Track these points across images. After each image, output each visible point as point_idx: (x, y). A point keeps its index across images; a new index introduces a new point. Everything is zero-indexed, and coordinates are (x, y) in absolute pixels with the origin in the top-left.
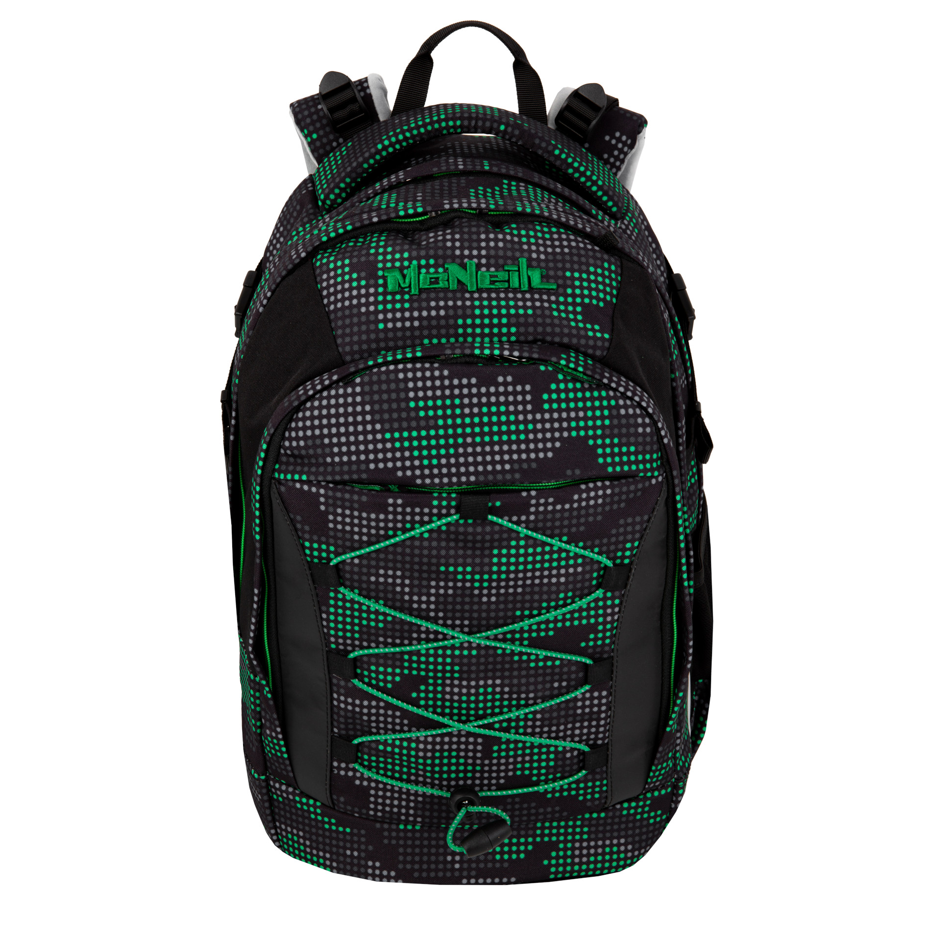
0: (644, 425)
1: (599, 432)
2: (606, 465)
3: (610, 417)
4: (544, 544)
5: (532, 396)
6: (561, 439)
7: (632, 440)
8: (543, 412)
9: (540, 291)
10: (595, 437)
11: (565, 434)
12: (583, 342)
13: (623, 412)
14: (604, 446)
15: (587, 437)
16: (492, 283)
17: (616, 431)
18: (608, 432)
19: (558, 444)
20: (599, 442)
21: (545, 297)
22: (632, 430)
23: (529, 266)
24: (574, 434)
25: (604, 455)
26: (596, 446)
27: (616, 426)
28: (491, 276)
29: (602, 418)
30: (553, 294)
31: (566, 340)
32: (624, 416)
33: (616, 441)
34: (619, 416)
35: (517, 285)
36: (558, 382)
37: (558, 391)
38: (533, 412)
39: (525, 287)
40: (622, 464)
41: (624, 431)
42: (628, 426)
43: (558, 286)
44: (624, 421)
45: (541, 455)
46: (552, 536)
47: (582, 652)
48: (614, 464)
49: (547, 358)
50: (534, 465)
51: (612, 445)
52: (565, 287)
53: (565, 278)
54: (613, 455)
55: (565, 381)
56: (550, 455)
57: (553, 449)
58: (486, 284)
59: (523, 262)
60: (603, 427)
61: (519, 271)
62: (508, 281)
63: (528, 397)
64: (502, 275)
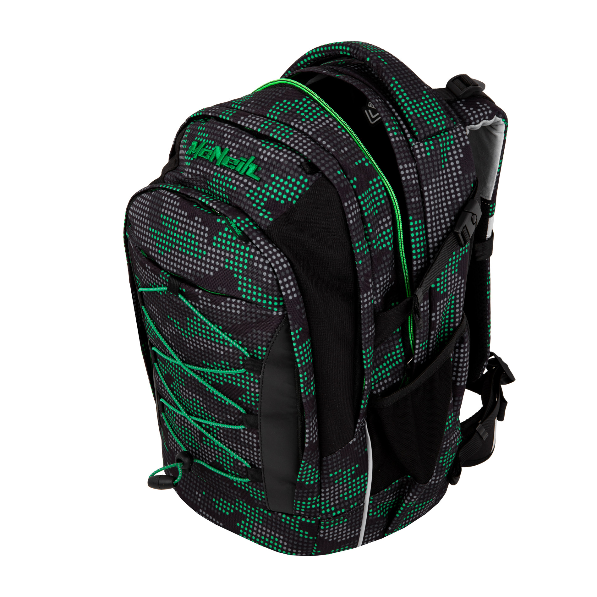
0: (267, 278)
1: (240, 271)
2: (242, 292)
3: (248, 264)
4: (206, 324)
5: (208, 235)
6: (219, 267)
7: (260, 283)
8: (212, 247)
9: (249, 179)
10: (238, 273)
11: (222, 265)
12: (254, 217)
13: (255, 264)
14: (242, 281)
15: (233, 272)
16: (229, 164)
17: (250, 274)
18: (245, 273)
19: (217, 269)
20: (240, 277)
21: (250, 184)
22: (260, 278)
23: (253, 162)
24: (226, 266)
25: (242, 286)
26: (238, 279)
27: (250, 271)
28: (231, 160)
29: (243, 263)
30: (256, 184)
32: (256, 267)
33: (250, 280)
34: (252, 266)
35: (238, 170)
36: (223, 232)
37: (222, 237)
38: (207, 245)
39: (242, 173)
40: (252, 295)
41: (255, 276)
42: (258, 274)
43: (261, 179)
44: (255, 270)
45: (207, 272)
46: (213, 323)
47: (240, 403)
48: (246, 294)
49: (227, 215)
50: (202, 276)
51: (247, 282)
52: (266, 182)
53: (269, 177)
54: (247, 288)
55: (228, 233)
56: (211, 273)
57: (214, 271)
58: (225, 164)
59: (252, 158)
60: (243, 269)
61: (246, 162)
62: (236, 166)
63: (206, 235)
64: (236, 161)
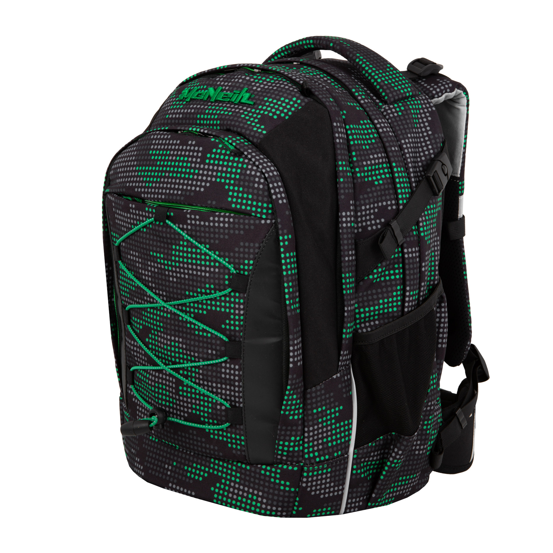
0: (259, 183)
1: (232, 182)
2: (232, 202)
3: (240, 174)
4: (197, 248)
5: (202, 154)
6: (210, 182)
7: (251, 190)
8: (205, 164)
10: (229, 184)
11: (214, 179)
12: (248, 132)
13: (249, 172)
14: (233, 191)
15: (225, 184)
16: (223, 98)
17: (242, 183)
18: (237, 182)
19: (208, 185)
20: (231, 188)
21: (245, 108)
22: (251, 185)
23: (247, 92)
24: (218, 180)
25: (232, 197)
26: (229, 190)
27: (242, 180)
28: (224, 95)
29: (236, 174)
30: (250, 107)
31: (239, 130)
32: (248, 175)
33: (241, 189)
34: (246, 174)
35: (233, 101)
36: (217, 148)
37: (216, 153)
38: (200, 163)
40: (241, 204)
41: (246, 184)
42: (249, 181)
43: (255, 103)
44: (247, 178)
45: (198, 189)
46: (201, 243)
47: (223, 332)
48: (236, 203)
49: (219, 135)
50: (192, 194)
51: (238, 192)
52: (260, 105)
53: (263, 100)
54: (237, 197)
55: (222, 149)
56: (202, 189)
57: (205, 187)
58: (220, 98)
59: (245, 90)
60: (235, 179)
61: (239, 94)
62: (230, 98)
63: (200, 154)
64: (230, 95)
